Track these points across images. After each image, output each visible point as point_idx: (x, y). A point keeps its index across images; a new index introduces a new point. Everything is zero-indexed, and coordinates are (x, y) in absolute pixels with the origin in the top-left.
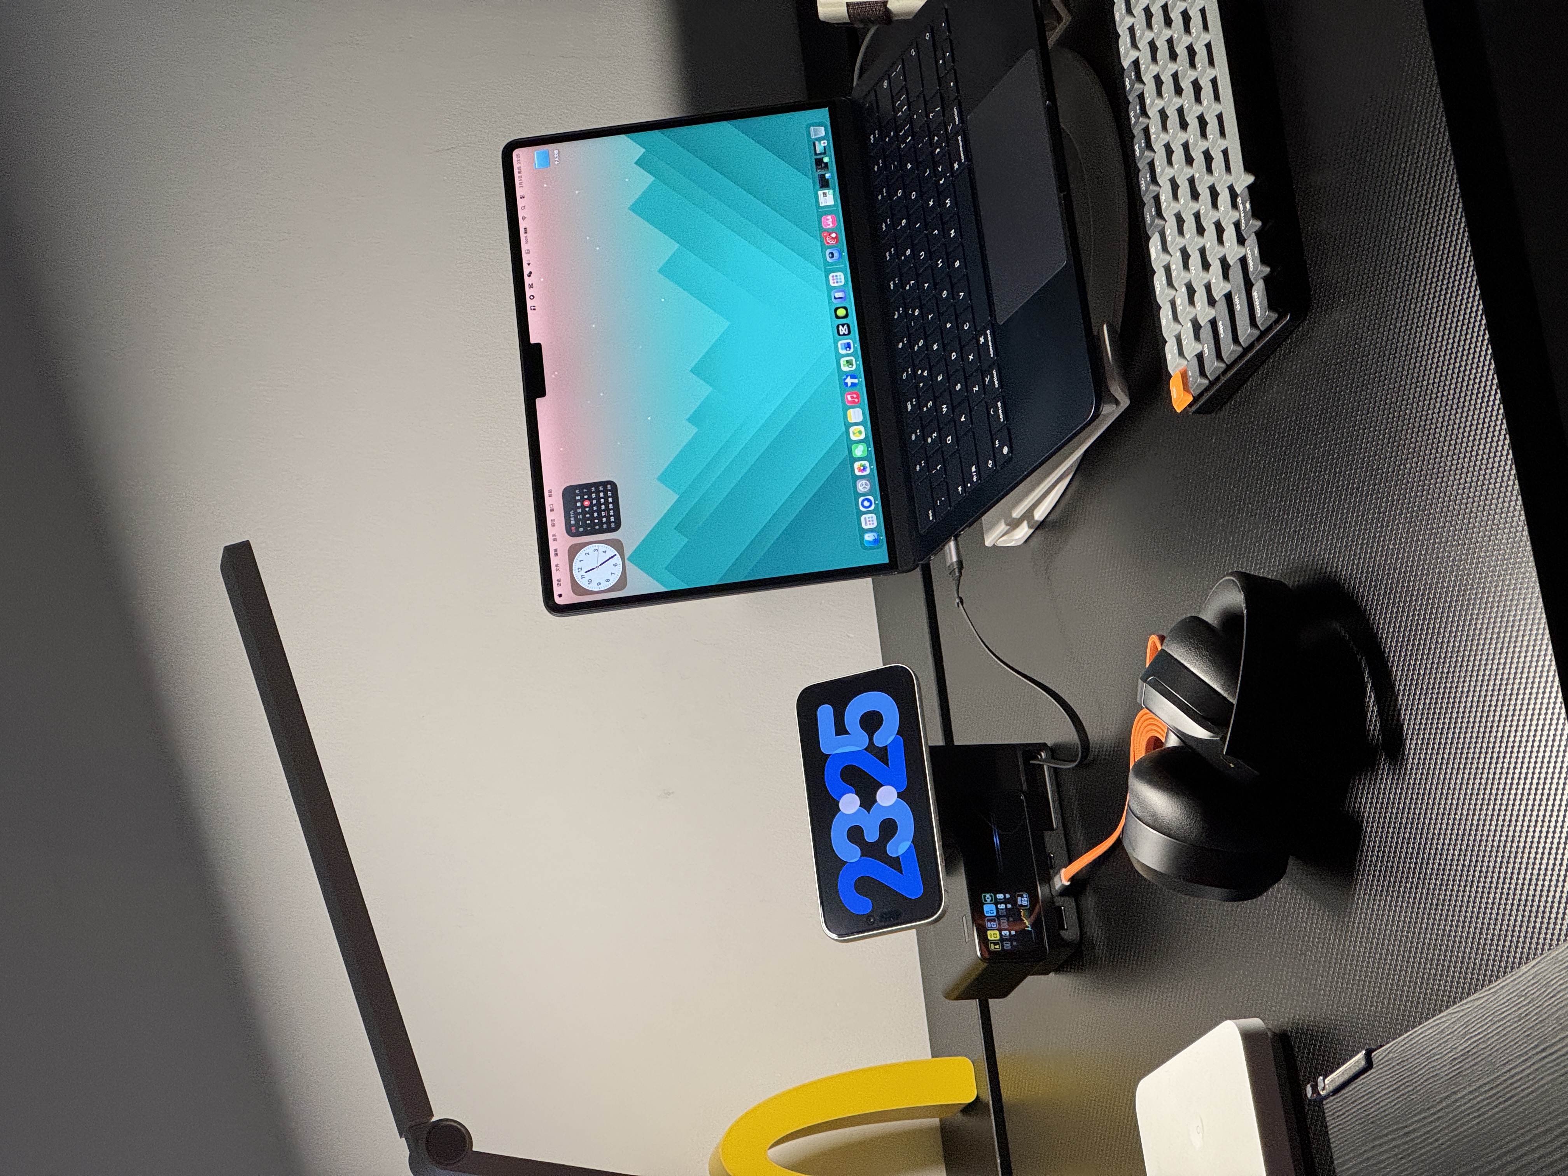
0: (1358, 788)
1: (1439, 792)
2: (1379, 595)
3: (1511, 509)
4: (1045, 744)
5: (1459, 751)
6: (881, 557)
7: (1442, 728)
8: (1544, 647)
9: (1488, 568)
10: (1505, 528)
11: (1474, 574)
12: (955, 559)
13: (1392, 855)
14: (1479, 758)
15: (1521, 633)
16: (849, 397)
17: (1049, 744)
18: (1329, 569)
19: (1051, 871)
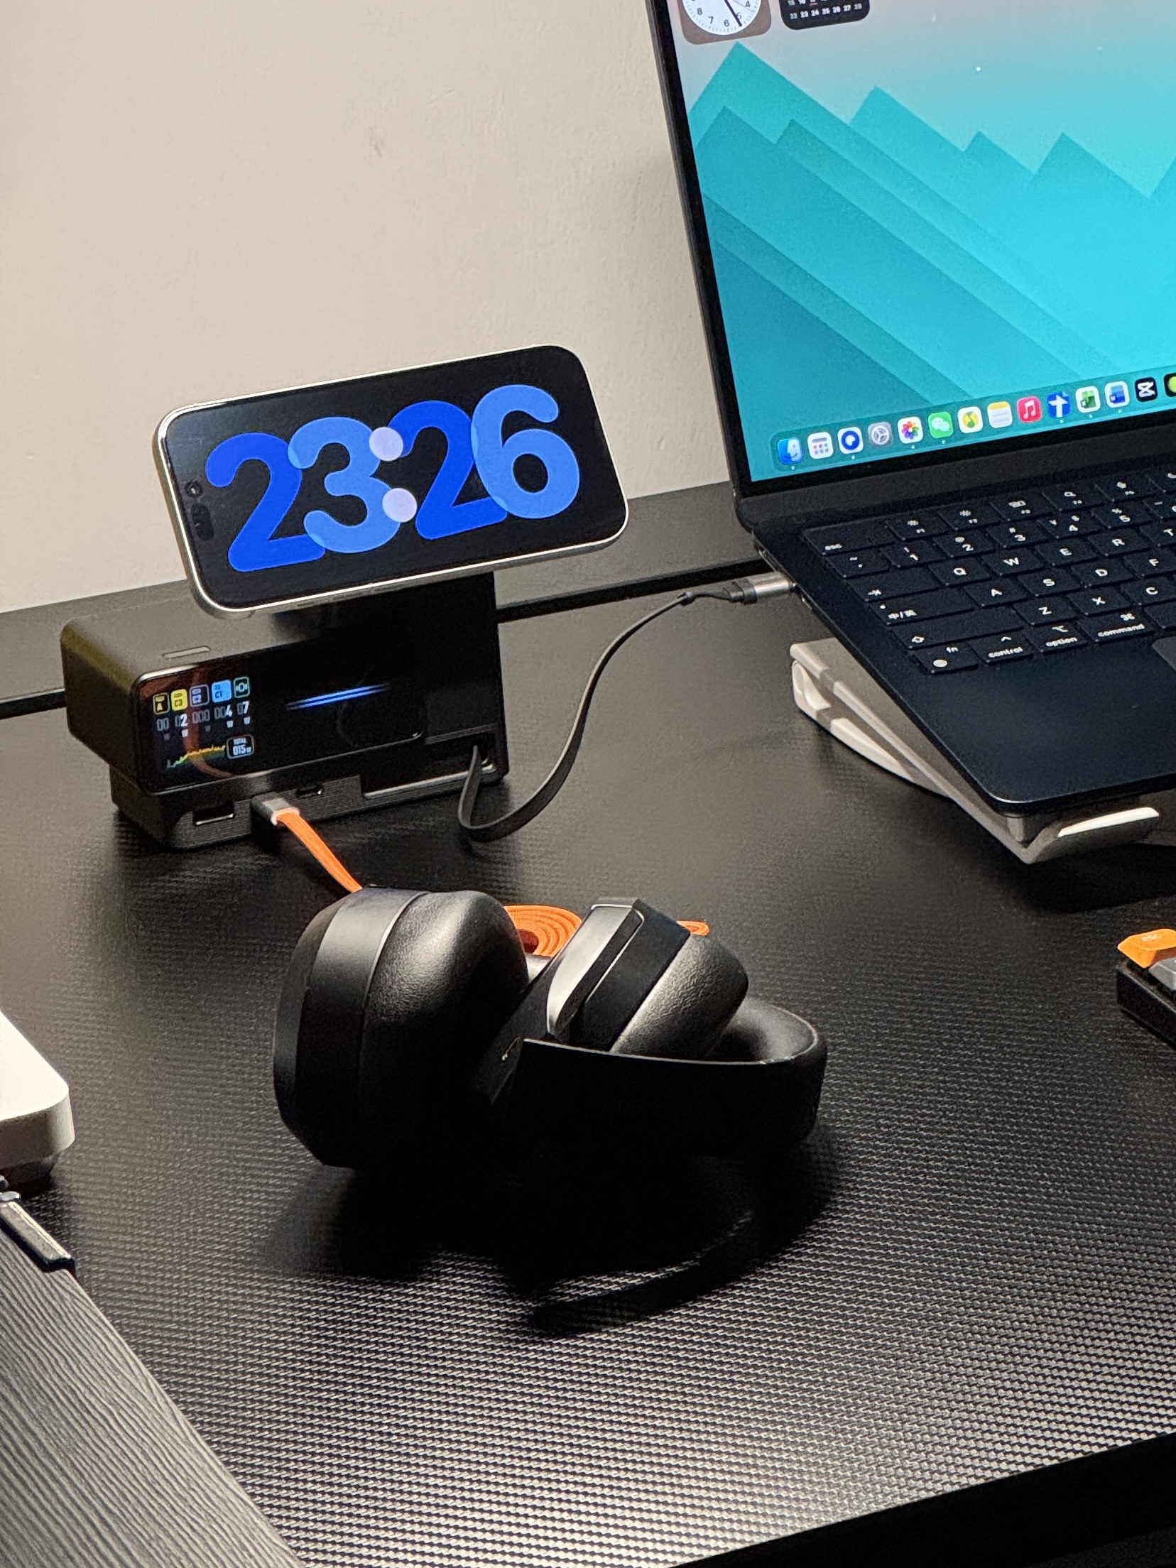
0: (478, 1270)
1: (484, 1395)
2: (804, 1279)
3: (961, 1470)
4: (507, 771)
5: (554, 1420)
6: (760, 470)
7: (590, 1392)
8: (738, 1536)
9: (862, 1443)
10: (930, 1463)
11: (850, 1422)
12: (759, 589)
13: (371, 1330)
14: (546, 1451)
15: (758, 1500)
16: (1031, 403)
17: (507, 778)
18: (840, 1199)
19: (291, 793)
